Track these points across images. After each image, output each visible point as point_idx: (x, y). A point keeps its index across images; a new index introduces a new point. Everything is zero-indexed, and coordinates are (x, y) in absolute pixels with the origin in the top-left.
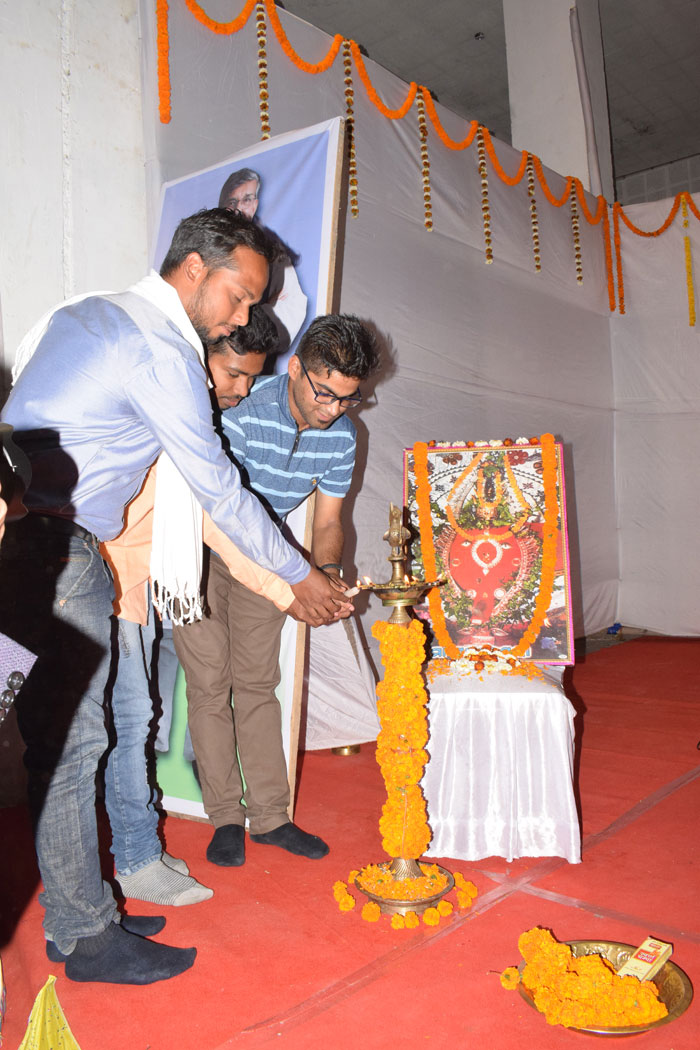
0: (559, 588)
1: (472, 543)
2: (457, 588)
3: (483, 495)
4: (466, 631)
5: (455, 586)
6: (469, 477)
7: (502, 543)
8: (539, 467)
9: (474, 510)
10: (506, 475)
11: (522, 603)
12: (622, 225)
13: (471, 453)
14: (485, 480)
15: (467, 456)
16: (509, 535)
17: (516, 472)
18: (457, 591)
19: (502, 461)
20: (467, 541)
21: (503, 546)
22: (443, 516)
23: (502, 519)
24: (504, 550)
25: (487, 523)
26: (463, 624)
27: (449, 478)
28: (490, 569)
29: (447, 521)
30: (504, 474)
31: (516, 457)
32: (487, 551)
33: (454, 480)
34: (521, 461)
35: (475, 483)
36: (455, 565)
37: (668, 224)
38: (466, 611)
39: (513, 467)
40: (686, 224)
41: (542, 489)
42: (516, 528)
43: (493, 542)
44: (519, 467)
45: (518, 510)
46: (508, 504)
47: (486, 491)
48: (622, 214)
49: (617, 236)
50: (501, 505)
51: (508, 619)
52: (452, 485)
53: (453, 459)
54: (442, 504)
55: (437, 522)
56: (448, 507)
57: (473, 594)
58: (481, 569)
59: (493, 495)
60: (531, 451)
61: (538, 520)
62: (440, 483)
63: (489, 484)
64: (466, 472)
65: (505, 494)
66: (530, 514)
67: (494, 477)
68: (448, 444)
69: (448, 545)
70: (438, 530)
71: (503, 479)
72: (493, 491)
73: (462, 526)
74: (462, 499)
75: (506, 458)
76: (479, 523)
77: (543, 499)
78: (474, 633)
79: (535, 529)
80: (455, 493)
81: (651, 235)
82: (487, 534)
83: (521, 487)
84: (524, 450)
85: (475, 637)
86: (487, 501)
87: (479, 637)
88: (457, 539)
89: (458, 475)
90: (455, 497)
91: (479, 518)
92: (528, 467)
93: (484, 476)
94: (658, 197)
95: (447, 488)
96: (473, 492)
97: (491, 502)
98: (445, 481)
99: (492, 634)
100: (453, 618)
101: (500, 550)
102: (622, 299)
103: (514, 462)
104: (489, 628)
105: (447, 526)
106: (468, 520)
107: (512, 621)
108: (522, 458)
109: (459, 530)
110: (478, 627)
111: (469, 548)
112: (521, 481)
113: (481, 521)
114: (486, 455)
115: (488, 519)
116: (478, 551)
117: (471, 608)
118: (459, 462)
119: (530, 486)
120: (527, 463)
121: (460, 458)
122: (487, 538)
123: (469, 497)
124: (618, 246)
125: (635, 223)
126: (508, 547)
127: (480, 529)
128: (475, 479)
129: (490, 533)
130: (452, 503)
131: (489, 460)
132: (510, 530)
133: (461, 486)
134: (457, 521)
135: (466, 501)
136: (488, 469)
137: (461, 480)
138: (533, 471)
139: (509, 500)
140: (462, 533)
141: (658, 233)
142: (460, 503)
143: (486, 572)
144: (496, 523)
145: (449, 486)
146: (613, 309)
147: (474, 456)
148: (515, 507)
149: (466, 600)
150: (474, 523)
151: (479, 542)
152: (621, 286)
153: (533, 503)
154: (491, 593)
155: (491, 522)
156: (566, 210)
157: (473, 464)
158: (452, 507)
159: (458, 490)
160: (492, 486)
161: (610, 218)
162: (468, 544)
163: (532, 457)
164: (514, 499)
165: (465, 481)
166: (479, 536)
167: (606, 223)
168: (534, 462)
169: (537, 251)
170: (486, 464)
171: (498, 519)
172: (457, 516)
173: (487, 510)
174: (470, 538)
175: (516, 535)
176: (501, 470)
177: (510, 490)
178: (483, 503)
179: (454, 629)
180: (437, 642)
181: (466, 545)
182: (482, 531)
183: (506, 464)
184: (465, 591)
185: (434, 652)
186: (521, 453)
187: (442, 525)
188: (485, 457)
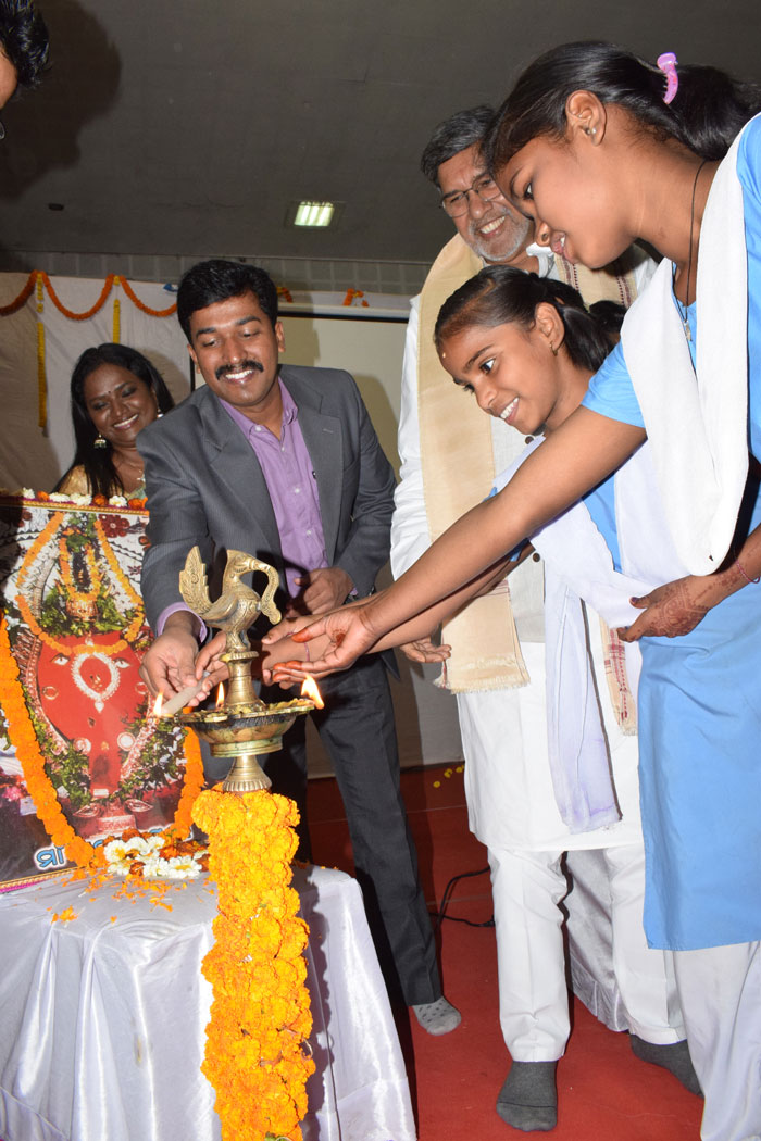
1: (71, 658)
2: (60, 738)
3: (72, 581)
4: (88, 811)
5: (56, 733)
6: (45, 549)
7: (115, 658)
9: (62, 604)
10: (102, 552)
11: (162, 752)
13: (45, 511)
14: (71, 557)
15: (39, 514)
16: (121, 646)
17: (116, 548)
18: (61, 744)
19: (93, 529)
20: (61, 655)
21: (118, 663)
22: (14, 613)
23: (107, 620)
24: (120, 670)
25: (87, 626)
26: (79, 799)
28: (107, 702)
29: (22, 620)
30: (98, 549)
31: (113, 526)
32: (93, 671)
33: (22, 552)
34: (120, 532)
35: (57, 561)
36: (51, 698)
37: (18, 303)
38: (80, 777)
39: (110, 540)
40: (41, 308)
42: (131, 634)
43: (102, 656)
44: (118, 540)
45: (129, 606)
46: (110, 596)
47: (76, 574)
50: (100, 597)
51: (146, 781)
52: (20, 561)
53: (16, 517)
54: (10, 592)
55: (9, 621)
56: (20, 597)
57: (85, 746)
58: (91, 702)
59: (87, 582)
60: (132, 519)
63: (79, 564)
64: (41, 541)
65: (105, 581)
67: (85, 553)
69: (33, 662)
71: (98, 557)
72: (86, 575)
73: (49, 630)
74: (40, 584)
75: (98, 524)
76: (74, 626)
78: (102, 814)
80: (26, 574)
82: (90, 644)
83: (127, 572)
84: (123, 516)
85: (104, 819)
86: (79, 590)
87: (111, 819)
88: (46, 653)
90: (28, 582)
91: (72, 618)
92: (131, 542)
93: (70, 550)
95: (13, 566)
96: (55, 575)
97: (86, 592)
99: (129, 811)
100: (62, 792)
101: (114, 669)
103: (110, 533)
104: (122, 800)
105: (23, 630)
106: (56, 620)
107: (153, 785)
108: (121, 528)
109: (44, 637)
110: (103, 801)
111: (69, 666)
112: (124, 562)
113: (77, 624)
114: (68, 517)
115: (87, 619)
116: (82, 672)
117: (86, 770)
118: (27, 523)
120: (129, 536)
121: (28, 517)
122: (91, 650)
123: (51, 583)
126: (125, 665)
127: (78, 636)
128: (55, 553)
129: (95, 642)
130: (26, 592)
131: (73, 526)
132: (122, 637)
133: (36, 563)
134: (38, 621)
135: (47, 589)
136: (74, 539)
137: (34, 553)
138: (139, 548)
139: (112, 592)
140: (51, 642)
141: (6, 310)
142: (38, 591)
143: (99, 707)
144: (99, 626)
147: (50, 516)
148: (123, 602)
149: (77, 757)
150: (67, 626)
151: (81, 658)
154: (113, 742)
155: (91, 624)
157: (49, 529)
158: (27, 599)
160: (84, 566)
162: (65, 661)
163: (135, 527)
164: (119, 589)
165: (40, 556)
166: (78, 647)
168: (138, 535)
170: (70, 532)
171: (101, 620)
172: (37, 613)
173: (82, 605)
174: (66, 650)
175: (132, 645)
176: (93, 541)
177: (111, 575)
178: (73, 593)
179: (69, 810)
180: (47, 840)
181: (62, 662)
182: (79, 639)
183: (100, 534)
184: (71, 741)
185: (41, 857)
186: (117, 519)
187: (16, 629)
188: (66, 520)
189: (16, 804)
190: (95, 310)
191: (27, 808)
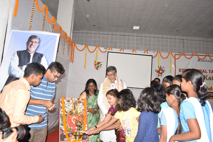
0: (86, 127)
1: (72, 118)
8: (83, 104)
11: (80, 129)
12: (75, 47)
13: (72, 101)
15: (71, 101)
16: (78, 117)
18: (69, 127)
22: (67, 112)
23: (77, 113)
27: (68, 105)
33: (69, 105)
34: (80, 103)
36: (69, 122)
37: (83, 50)
40: (86, 50)
41: (84, 108)
42: (79, 115)
43: (75, 118)
44: (80, 104)
48: (75, 45)
49: (74, 49)
50: (76, 111)
52: (68, 106)
53: (69, 101)
54: (67, 110)
55: (66, 113)
56: (67, 111)
57: (72, 128)
58: (73, 123)
59: (75, 109)
60: (82, 101)
61: (83, 114)
62: (66, 106)
63: (75, 107)
64: (71, 104)
65: (77, 109)
66: (81, 113)
68: (68, 98)
70: (66, 115)
71: (77, 106)
73: (70, 114)
75: (78, 102)
77: (84, 110)
79: (82, 116)
81: (80, 50)
85: (72, 136)
88: (69, 117)
89: (69, 104)
90: (69, 109)
91: (73, 113)
92: (81, 104)
94: (82, 44)
95: (67, 107)
96: (72, 108)
98: (67, 106)
100: (68, 133)
102: (73, 60)
103: (79, 103)
106: (71, 113)
111: (71, 119)
112: (80, 107)
116: (73, 119)
117: (71, 131)
119: (81, 108)
121: (70, 101)
124: (74, 51)
125: (77, 47)
126: (78, 119)
128: (72, 105)
129: (75, 116)
130: (68, 110)
131: (75, 102)
135: (71, 110)
136: (75, 104)
137: (70, 105)
138: (82, 105)
140: (70, 116)
141: (81, 51)
143: (74, 124)
145: (68, 107)
146: (71, 62)
148: (79, 112)
149: (71, 129)
152: (73, 58)
153: (82, 111)
154: (75, 128)
155: (75, 114)
156: (68, 44)
157: (72, 103)
159: (69, 107)
161: (73, 45)
164: (79, 110)
167: (72, 46)
169: (64, 51)
172: (69, 112)
173: (74, 112)
175: (79, 117)
176: (77, 104)
177: (78, 108)
178: (73, 110)
179: (69, 135)
180: (66, 138)
181: (71, 118)
182: (73, 116)
183: (78, 103)
184: (70, 127)
185: (65, 139)
186: (80, 101)
187: (67, 114)
188: (74, 101)
189: (63, 133)
190: (94, 51)
191: (64, 134)
